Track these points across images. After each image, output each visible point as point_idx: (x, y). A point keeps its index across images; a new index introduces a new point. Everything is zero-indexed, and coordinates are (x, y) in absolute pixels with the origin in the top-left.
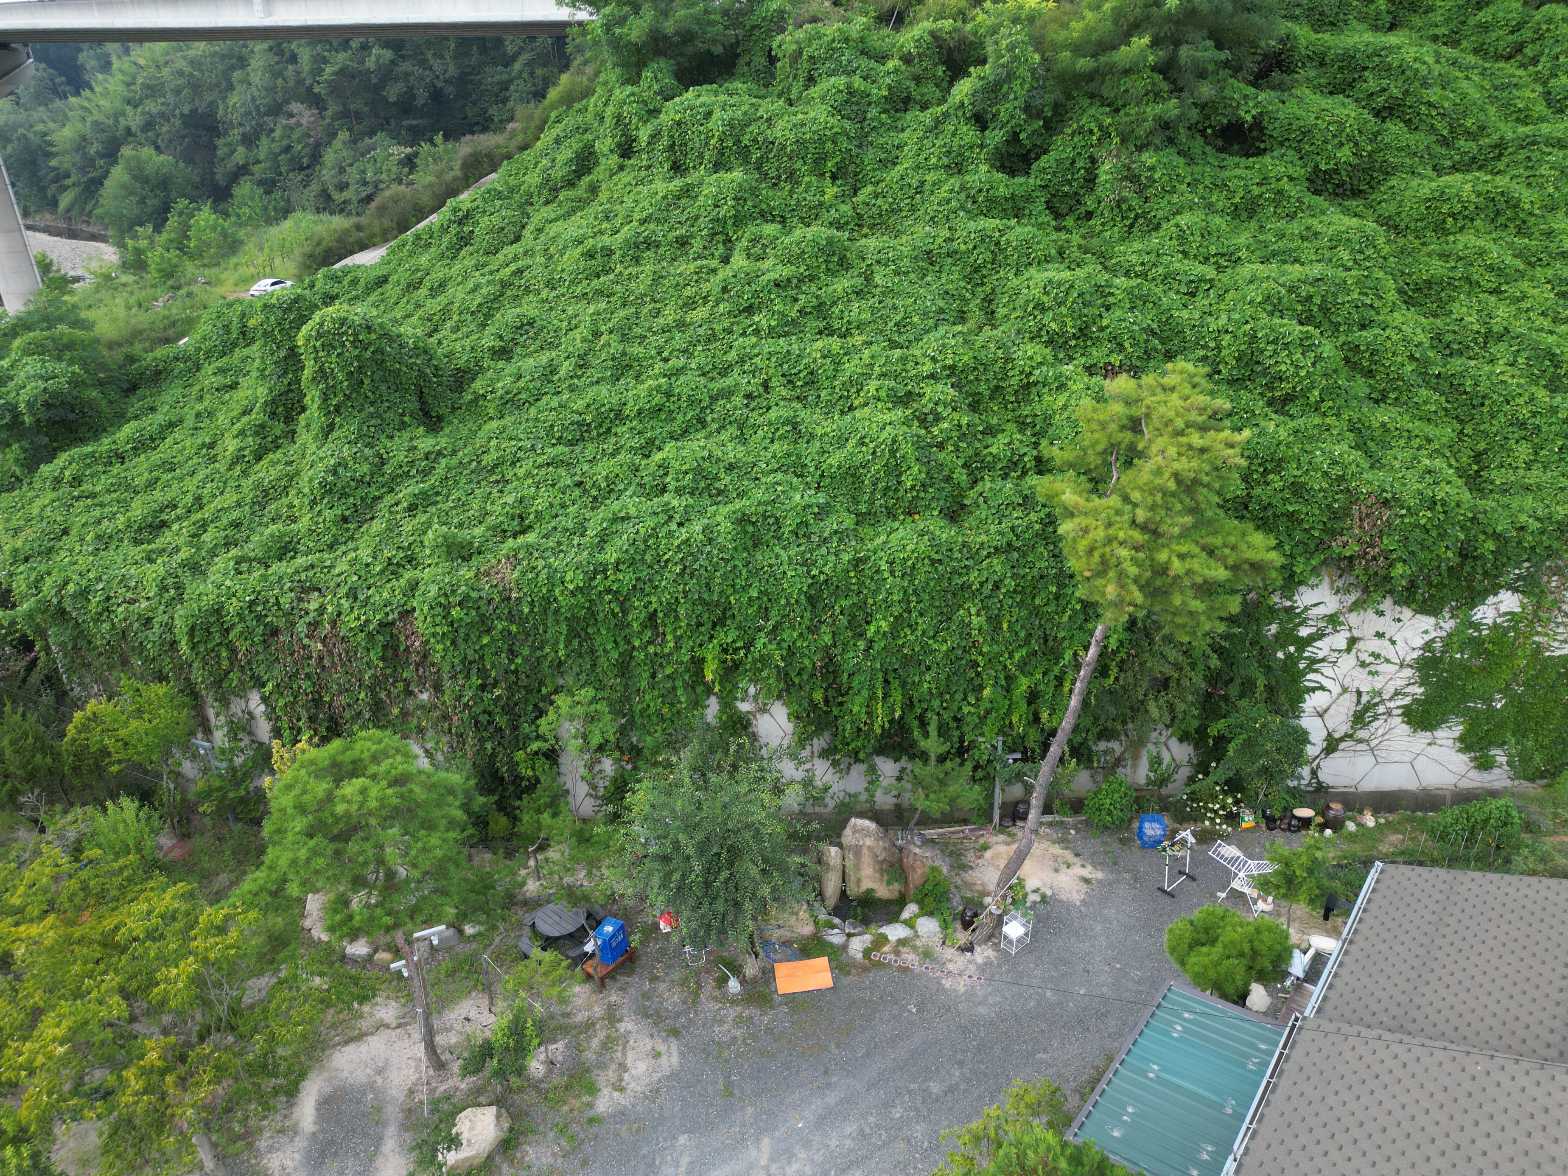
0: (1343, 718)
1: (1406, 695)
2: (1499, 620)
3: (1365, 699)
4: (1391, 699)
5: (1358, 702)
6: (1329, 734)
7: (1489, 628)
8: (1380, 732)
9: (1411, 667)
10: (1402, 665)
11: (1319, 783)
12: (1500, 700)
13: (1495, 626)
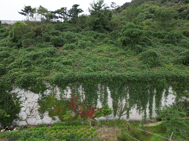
0: (28, 112)
1: (37, 107)
3: (31, 108)
6: (27, 115)
7: (48, 96)
9: (37, 102)
10: (35, 102)
11: (28, 123)
12: (53, 107)
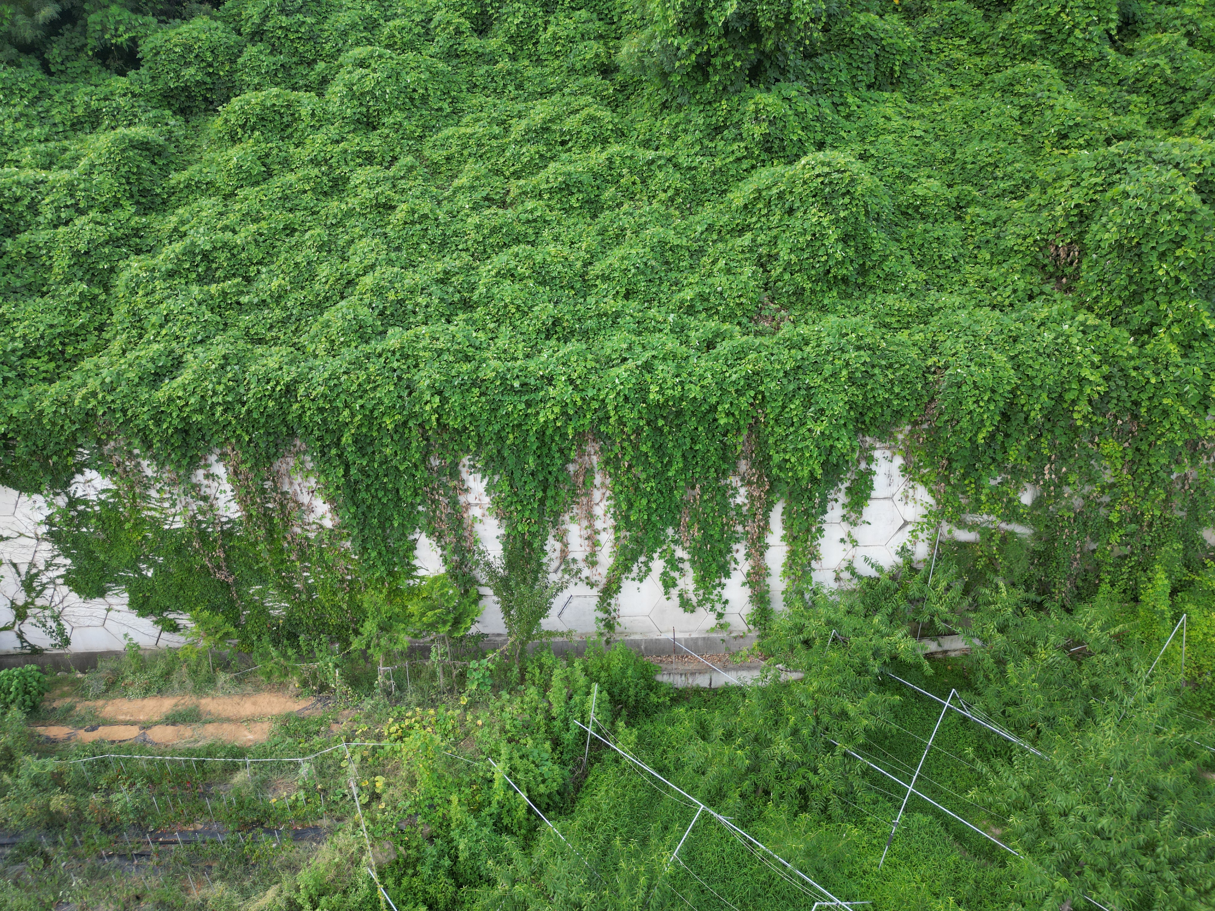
1: (58, 566)
2: (103, 497)
3: (23, 569)
4: (47, 569)
5: (19, 575)
6: (12, 603)
7: (98, 504)
8: (57, 599)
9: (46, 540)
10: (38, 539)
11: (30, 645)
12: (148, 568)
13: (102, 503)
